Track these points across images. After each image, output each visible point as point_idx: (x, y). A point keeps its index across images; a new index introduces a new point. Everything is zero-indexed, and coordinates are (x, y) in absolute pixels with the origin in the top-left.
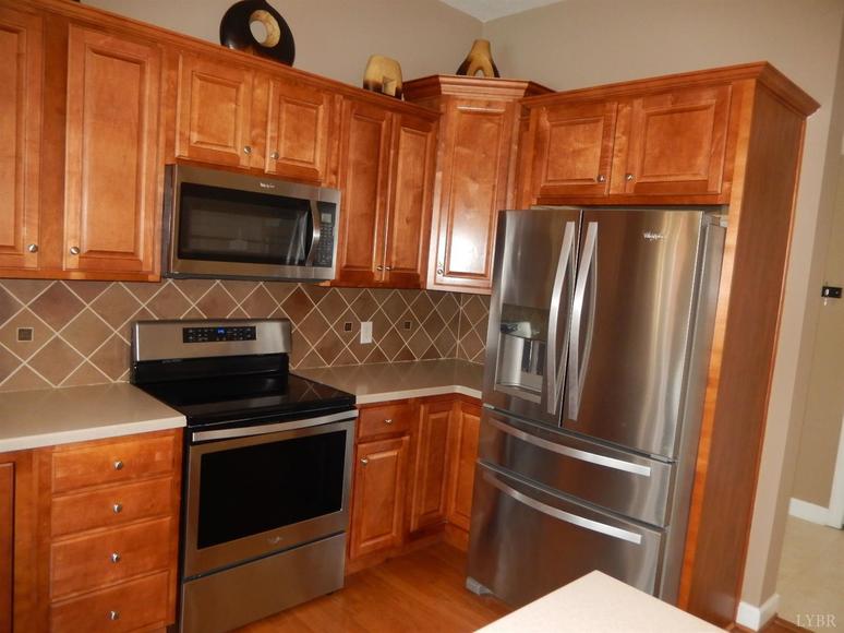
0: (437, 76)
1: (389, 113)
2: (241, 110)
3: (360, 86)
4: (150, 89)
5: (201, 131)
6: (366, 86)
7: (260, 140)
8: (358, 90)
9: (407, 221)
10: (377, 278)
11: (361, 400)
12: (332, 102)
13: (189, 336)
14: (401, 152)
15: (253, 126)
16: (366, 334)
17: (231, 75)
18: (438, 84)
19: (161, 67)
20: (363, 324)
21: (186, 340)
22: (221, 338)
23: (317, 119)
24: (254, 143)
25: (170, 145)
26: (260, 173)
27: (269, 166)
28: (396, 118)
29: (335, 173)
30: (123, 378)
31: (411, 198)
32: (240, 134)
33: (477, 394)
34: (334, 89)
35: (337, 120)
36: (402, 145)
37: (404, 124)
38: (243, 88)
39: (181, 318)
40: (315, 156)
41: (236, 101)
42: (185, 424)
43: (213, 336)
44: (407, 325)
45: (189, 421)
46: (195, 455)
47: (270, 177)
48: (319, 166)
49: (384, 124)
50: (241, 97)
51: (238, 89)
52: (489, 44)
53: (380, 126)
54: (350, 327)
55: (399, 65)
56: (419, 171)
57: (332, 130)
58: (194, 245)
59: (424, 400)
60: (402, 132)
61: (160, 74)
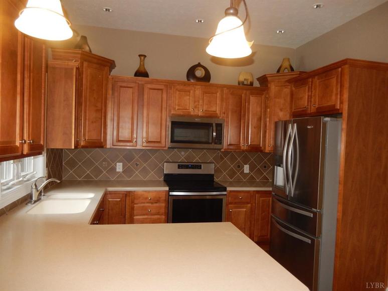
0: (265, 75)
1: (245, 92)
2: (191, 98)
3: (237, 84)
4: (165, 96)
5: (179, 106)
6: (239, 84)
7: (198, 106)
8: (236, 86)
9: (255, 128)
10: (242, 148)
11: (229, 189)
12: (222, 91)
13: (180, 167)
14: (251, 104)
15: (195, 102)
16: (246, 169)
17: (188, 88)
18: (266, 78)
19: (167, 90)
20: (245, 166)
21: (179, 168)
22: (190, 168)
23: (216, 97)
24: (196, 107)
25: (170, 111)
26: (198, 116)
27: (200, 114)
28: (248, 92)
29: (224, 113)
30: (162, 179)
31: (256, 119)
32: (191, 105)
33: (271, 189)
34: (222, 87)
35: (224, 96)
36: (251, 102)
37: (252, 94)
38: (191, 92)
39: (179, 161)
40: (217, 109)
41: (189, 96)
42: (168, 190)
43: (187, 167)
44: (265, 167)
45: (169, 189)
46: (171, 199)
47: (201, 117)
48: (218, 112)
49: (243, 95)
50: (191, 94)
51: (190, 92)
52: (289, 59)
53: (242, 96)
54: (240, 167)
55: (252, 74)
56: (259, 109)
57: (222, 100)
58: (176, 139)
59: (258, 192)
60: (251, 97)
61: (167, 91)
